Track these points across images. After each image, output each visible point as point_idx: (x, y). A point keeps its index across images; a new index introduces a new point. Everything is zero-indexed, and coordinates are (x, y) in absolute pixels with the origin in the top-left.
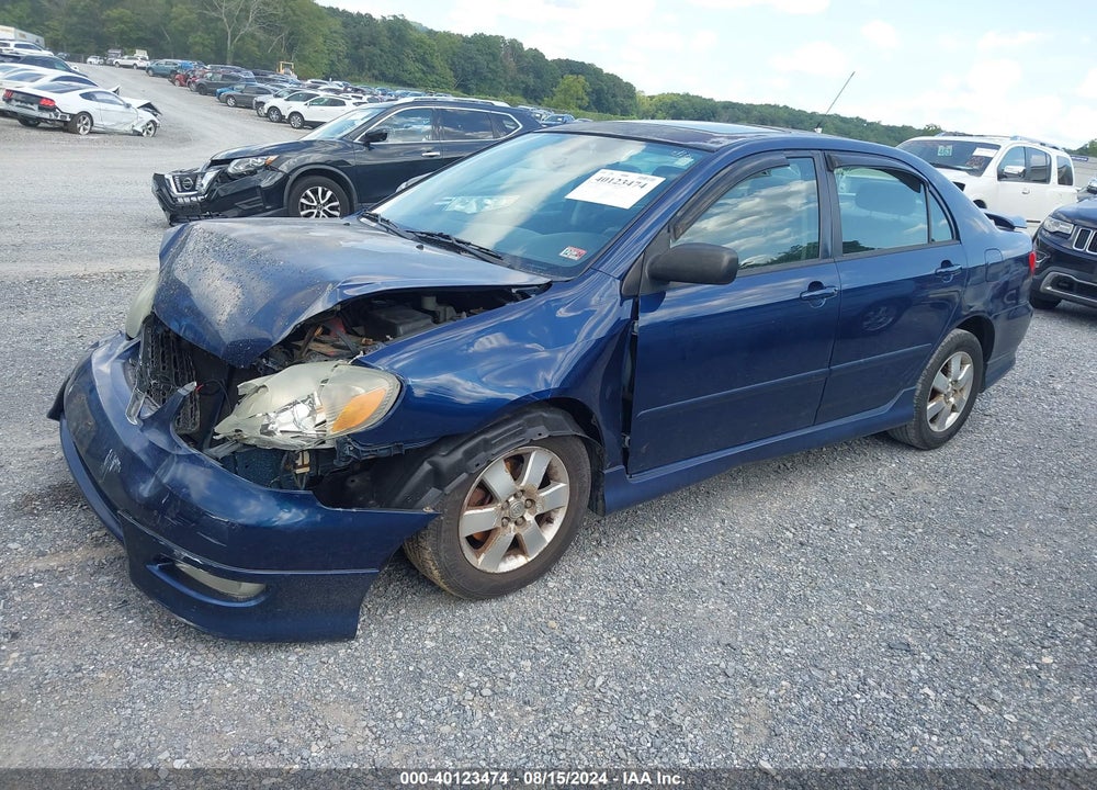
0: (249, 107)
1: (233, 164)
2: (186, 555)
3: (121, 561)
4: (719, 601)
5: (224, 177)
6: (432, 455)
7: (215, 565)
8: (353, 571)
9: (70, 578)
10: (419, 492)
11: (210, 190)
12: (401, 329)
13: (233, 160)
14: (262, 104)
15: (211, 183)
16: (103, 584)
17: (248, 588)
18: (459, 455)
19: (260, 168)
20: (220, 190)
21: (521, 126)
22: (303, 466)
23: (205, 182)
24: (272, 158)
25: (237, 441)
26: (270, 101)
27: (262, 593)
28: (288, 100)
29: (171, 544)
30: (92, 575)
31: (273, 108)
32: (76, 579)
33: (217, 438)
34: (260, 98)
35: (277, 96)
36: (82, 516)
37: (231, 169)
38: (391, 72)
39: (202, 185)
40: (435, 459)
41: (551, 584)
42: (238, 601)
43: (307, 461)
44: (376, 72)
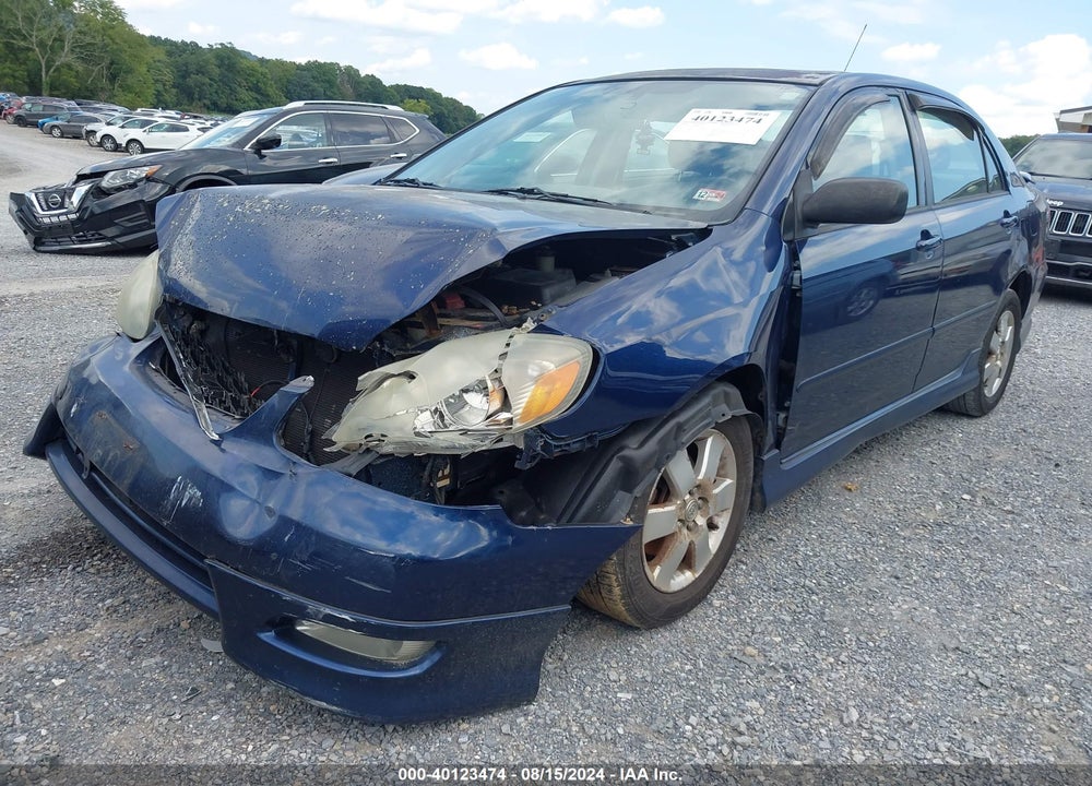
0: (77, 137)
1: (107, 177)
2: (328, 611)
3: (161, 634)
4: (907, 599)
5: (99, 192)
6: (622, 448)
7: (374, 621)
8: (543, 611)
9: (101, 667)
10: (607, 498)
11: (81, 209)
12: (547, 292)
13: (105, 173)
14: (94, 132)
15: (83, 199)
16: (151, 670)
17: (409, 647)
18: (652, 445)
19: (140, 180)
20: (94, 206)
21: (418, 131)
22: (444, 477)
23: (76, 199)
24: (155, 168)
25: (368, 450)
26: (102, 129)
27: (432, 651)
28: (123, 127)
29: (302, 600)
30: (130, 659)
31: (106, 136)
32: (110, 666)
33: (334, 449)
34: (90, 127)
35: (109, 124)
36: (79, 581)
37: (106, 182)
38: (223, 102)
39: (72, 203)
40: (626, 452)
41: (717, 603)
42: (399, 670)
43: (447, 471)
44: (207, 102)
